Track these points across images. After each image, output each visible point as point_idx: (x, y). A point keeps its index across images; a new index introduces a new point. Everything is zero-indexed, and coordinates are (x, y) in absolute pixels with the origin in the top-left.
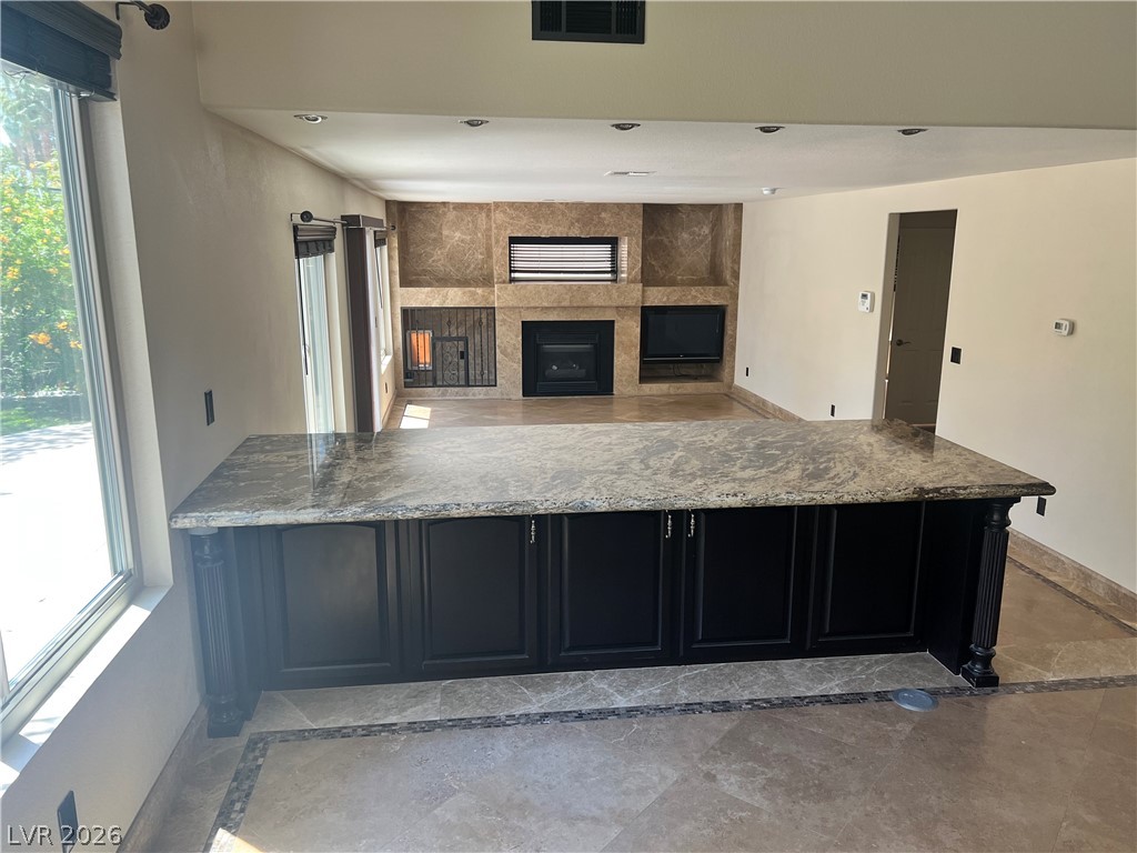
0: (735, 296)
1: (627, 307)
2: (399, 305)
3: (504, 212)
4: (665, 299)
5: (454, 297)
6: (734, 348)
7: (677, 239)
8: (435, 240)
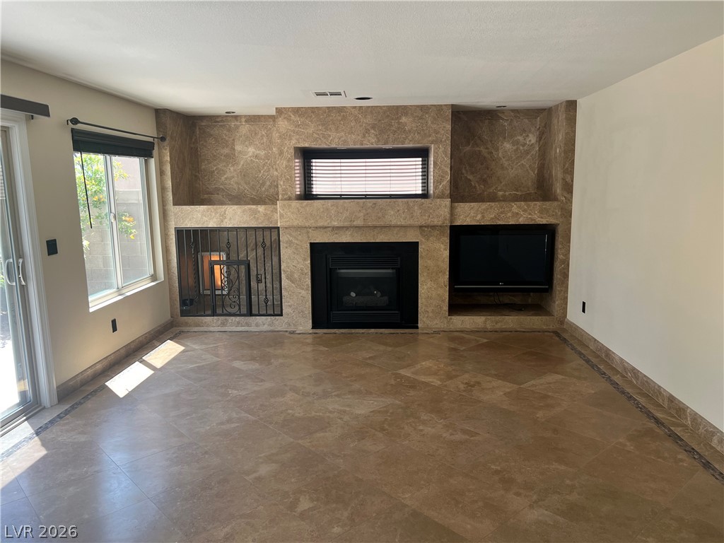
0: (567, 214)
1: (434, 227)
2: (172, 226)
3: (289, 119)
4: (479, 217)
5: (231, 216)
6: (566, 276)
7: (497, 150)
8: (227, 156)
